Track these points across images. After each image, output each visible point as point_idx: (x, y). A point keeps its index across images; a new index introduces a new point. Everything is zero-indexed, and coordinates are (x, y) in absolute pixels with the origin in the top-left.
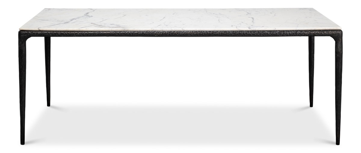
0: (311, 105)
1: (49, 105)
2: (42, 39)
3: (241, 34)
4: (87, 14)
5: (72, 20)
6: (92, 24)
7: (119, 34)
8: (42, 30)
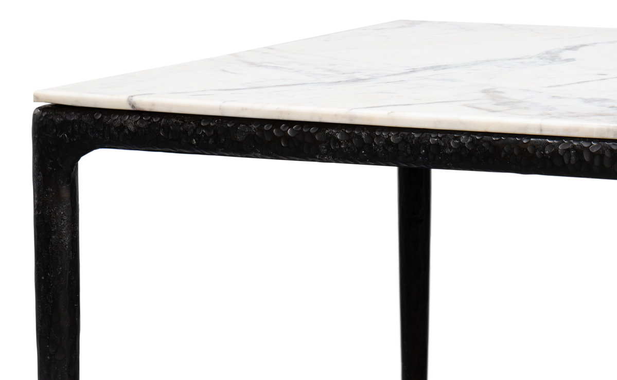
4: (561, 51)
5: (414, 71)
6: (484, 91)
7: (586, 158)
8: (147, 108)
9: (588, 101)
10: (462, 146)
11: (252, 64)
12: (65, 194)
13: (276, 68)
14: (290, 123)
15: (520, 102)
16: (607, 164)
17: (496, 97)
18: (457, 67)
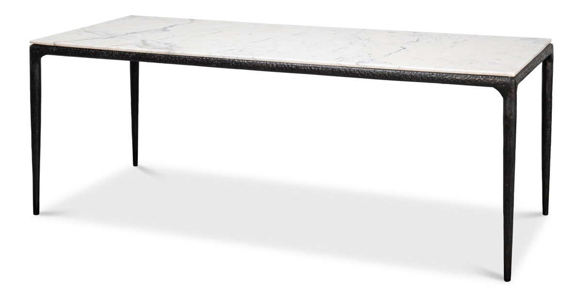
0: (545, 212)
1: (135, 163)
2: (127, 64)
3: (342, 73)
4: (168, 27)
5: (127, 34)
6: (142, 41)
7: (161, 58)
8: (58, 45)
9: (165, 44)
10: (133, 55)
11: (86, 31)
12: (37, 66)
13: (93, 33)
14: (93, 50)
15: (149, 44)
16: (166, 60)
17: (144, 43)
18: (139, 33)
